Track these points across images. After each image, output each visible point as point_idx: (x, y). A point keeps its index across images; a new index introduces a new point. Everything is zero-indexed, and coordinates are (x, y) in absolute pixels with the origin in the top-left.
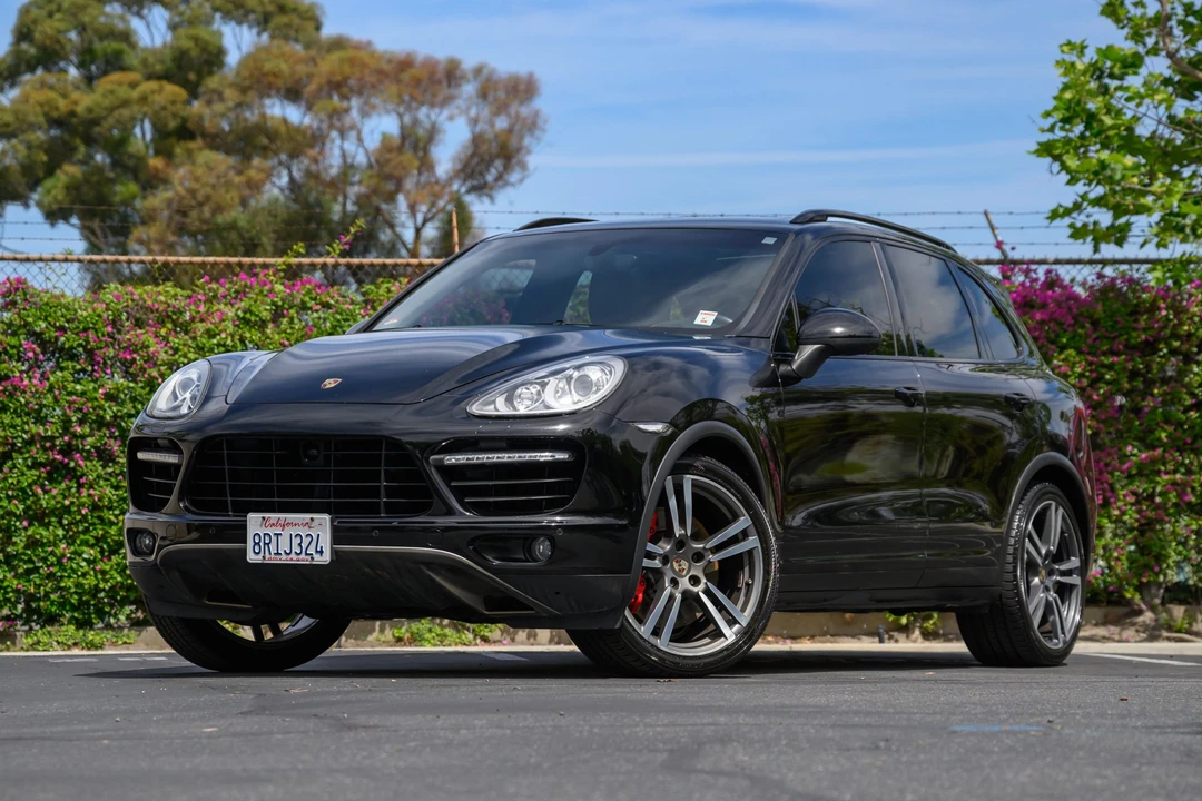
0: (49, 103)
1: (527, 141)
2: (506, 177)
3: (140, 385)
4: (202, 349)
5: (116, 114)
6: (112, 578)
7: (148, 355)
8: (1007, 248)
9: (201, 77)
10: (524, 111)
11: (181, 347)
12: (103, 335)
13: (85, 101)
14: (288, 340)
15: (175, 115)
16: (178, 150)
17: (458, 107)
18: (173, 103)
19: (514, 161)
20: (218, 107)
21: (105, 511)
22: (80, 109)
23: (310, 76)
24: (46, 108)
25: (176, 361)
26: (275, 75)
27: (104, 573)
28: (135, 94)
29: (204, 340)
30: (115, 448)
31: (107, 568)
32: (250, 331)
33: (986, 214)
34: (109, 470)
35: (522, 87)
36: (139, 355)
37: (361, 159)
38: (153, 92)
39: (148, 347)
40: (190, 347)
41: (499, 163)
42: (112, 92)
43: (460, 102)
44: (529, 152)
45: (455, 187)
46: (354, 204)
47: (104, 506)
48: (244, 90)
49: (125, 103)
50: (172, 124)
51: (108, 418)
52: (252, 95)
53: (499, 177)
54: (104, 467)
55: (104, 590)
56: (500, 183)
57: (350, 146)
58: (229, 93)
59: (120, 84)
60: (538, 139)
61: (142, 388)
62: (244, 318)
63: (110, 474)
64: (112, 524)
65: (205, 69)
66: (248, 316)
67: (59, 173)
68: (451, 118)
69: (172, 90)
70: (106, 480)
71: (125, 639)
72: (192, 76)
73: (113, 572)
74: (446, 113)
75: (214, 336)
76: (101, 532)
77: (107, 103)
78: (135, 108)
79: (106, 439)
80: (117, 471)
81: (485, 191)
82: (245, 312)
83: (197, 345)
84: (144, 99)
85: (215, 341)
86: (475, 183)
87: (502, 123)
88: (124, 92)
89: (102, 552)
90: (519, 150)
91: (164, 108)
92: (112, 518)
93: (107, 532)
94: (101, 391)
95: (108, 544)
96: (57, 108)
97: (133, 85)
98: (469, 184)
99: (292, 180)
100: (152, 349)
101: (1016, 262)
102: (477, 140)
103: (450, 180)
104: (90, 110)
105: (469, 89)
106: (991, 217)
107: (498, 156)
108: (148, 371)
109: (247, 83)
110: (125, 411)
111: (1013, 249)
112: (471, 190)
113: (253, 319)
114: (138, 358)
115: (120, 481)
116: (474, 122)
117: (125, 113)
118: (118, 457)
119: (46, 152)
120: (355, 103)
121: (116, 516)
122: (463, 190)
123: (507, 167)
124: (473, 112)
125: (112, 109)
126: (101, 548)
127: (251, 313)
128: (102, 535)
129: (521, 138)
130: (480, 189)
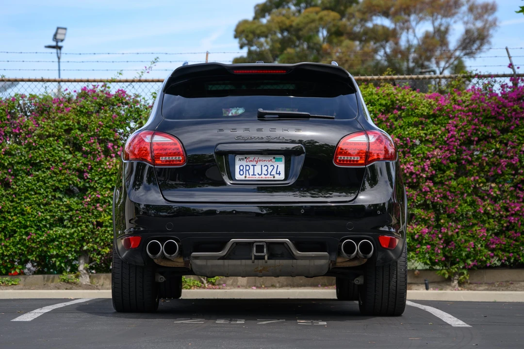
0: (282, 22)
1: (491, 32)
2: (482, 48)
3: (24, 146)
4: (57, 127)
5: (309, 26)
6: (10, 249)
7: (28, 131)
8: (516, 68)
9: (346, 7)
10: (490, 18)
11: (45, 126)
12: (5, 120)
13: (297, 20)
14: (102, 122)
15: (334, 25)
16: (335, 40)
17: (458, 17)
18: (334, 20)
19: (485, 41)
20: (353, 21)
21: (6, 214)
22: (294, 24)
23: (393, 6)
24: (281, 25)
25: (42, 134)
26: (378, 6)
27: (6, 247)
28: (317, 17)
29: (58, 123)
30: (11, 180)
31: (8, 244)
32: (83, 117)
33: (507, 49)
34: (8, 192)
35: (489, 7)
36: (23, 131)
37: (415, 42)
38: (325, 15)
39: (28, 126)
40: (50, 125)
41: (478, 43)
42: (308, 16)
43: (460, 15)
44: (492, 37)
45: (457, 53)
46: (413, 62)
47: (5, 211)
48: (364, 13)
49: (313, 21)
50: (333, 29)
51: (6, 164)
52: (368, 15)
53: (479, 48)
54: (5, 191)
55: (6, 256)
56: (478, 51)
57: (411, 37)
58: (357, 14)
59: (311, 12)
60: (496, 31)
61: (25, 148)
62: (80, 111)
63: (8, 194)
64: (10, 220)
65: (348, 4)
66: (82, 109)
67: (285, 52)
68: (455, 22)
69: (334, 15)
70: (7, 197)
71: (13, 282)
72: (342, 8)
73: (11, 246)
74: (453, 20)
75: (63, 120)
76: (3, 225)
77: (305, 20)
78: (317, 23)
79: (6, 175)
80: (12, 193)
81: (472, 55)
82: (81, 107)
83: (55, 125)
84: (321, 19)
85: (64, 123)
86: (468, 51)
87: (479, 24)
88: (313, 16)
89: (5, 236)
90: (487, 36)
91: (330, 22)
92: (10, 217)
93: (7, 225)
94: (2, 150)
95: (8, 231)
96: (285, 24)
97: (317, 13)
98: (464, 52)
99: (385, 53)
100: (30, 128)
101: (519, 76)
102: (467, 32)
103: (456, 50)
104: (298, 25)
105: (464, 8)
106: (509, 50)
107: (478, 39)
108: (28, 139)
109: (365, 10)
110: (16, 160)
111: (518, 68)
112: (466, 54)
113: (84, 111)
114: (23, 132)
115: (13, 198)
116: (466, 23)
117: (313, 25)
118: (12, 185)
119: (280, 43)
120: (413, 17)
121: (12, 216)
122: (462, 54)
123: (482, 44)
124: (466, 19)
125: (307, 24)
126: (5, 233)
127: (84, 107)
128: (5, 227)
129: (488, 30)
130: (470, 54)
